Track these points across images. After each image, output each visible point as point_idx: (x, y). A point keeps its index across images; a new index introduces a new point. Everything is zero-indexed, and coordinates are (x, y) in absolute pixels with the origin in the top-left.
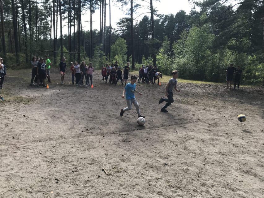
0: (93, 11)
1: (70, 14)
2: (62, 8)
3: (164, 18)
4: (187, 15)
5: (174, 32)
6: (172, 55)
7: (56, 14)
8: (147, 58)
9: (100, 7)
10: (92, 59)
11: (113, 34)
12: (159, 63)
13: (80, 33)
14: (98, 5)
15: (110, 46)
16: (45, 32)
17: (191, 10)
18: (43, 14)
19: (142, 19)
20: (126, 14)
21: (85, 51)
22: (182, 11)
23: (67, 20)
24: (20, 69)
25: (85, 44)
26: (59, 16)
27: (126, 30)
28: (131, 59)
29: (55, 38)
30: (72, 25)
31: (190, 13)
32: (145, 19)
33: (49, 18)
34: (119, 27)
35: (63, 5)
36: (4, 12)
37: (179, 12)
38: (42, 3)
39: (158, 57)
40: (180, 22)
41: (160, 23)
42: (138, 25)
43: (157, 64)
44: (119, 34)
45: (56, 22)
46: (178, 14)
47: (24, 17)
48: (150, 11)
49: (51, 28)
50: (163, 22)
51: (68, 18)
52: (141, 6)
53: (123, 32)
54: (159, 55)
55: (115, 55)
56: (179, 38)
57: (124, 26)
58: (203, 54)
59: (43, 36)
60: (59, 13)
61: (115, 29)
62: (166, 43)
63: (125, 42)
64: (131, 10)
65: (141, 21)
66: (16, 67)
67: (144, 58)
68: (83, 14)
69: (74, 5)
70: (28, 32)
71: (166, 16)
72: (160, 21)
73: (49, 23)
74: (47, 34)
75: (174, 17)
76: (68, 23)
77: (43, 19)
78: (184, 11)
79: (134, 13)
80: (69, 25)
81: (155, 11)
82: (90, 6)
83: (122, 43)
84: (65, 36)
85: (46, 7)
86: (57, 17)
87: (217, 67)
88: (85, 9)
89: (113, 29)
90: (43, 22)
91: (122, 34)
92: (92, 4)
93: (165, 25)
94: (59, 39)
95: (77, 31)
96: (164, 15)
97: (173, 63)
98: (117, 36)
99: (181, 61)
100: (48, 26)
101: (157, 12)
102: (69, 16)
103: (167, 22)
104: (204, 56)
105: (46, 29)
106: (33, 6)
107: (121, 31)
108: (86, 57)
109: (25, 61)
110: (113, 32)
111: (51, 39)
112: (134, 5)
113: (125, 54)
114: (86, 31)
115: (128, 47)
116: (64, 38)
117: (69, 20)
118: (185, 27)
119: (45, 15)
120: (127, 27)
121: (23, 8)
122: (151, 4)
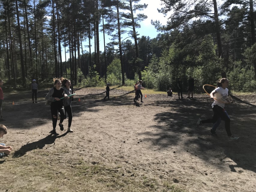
0: (90, 38)
12: (144, 79)
15: (107, 67)
20: (112, 40)
67: (136, 75)
94: (64, 62)
122: (134, 29)
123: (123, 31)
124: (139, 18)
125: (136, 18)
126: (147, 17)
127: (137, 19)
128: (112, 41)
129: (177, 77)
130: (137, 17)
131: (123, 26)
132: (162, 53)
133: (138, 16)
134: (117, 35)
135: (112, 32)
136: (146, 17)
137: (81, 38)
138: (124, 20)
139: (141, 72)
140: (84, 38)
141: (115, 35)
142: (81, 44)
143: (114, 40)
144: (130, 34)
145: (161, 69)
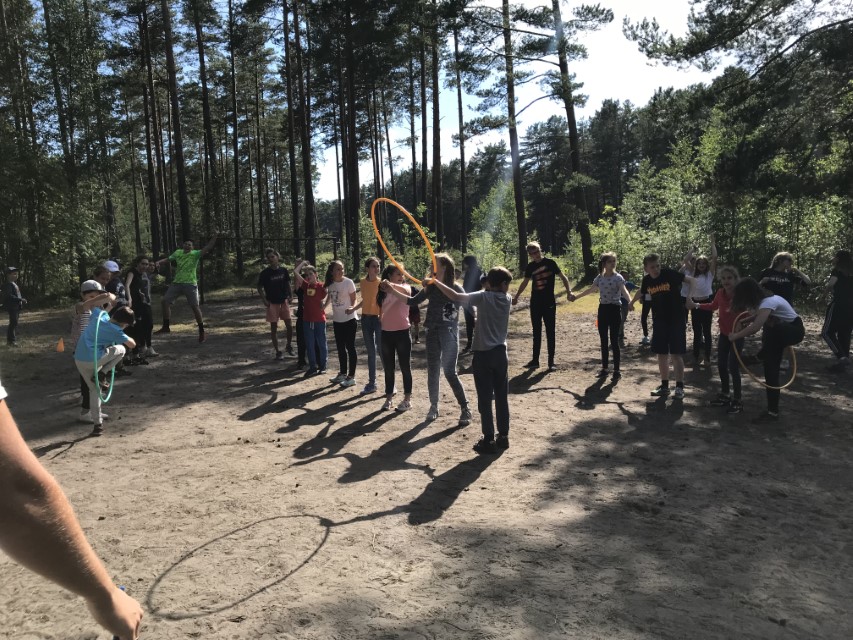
53: (540, 160)
57: (541, 140)
120: (550, 145)
122: (563, 66)
123: (521, 76)
124: (583, 24)
125: (571, 22)
126: (612, 18)
127: (575, 28)
128: (480, 115)
129: (731, 243)
130: (574, 17)
131: (519, 56)
132: (671, 151)
133: (578, 13)
134: (497, 90)
135: (482, 79)
136: (608, 16)
137: (385, 115)
138: (523, 34)
139: (590, 225)
140: (394, 115)
141: (488, 93)
142: (385, 137)
143: (485, 108)
144: (546, 85)
145: (670, 212)
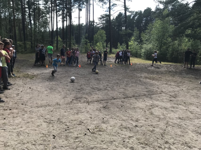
0: (80, 10)
1: (64, 12)
2: (58, 7)
3: (134, 14)
4: (153, 11)
5: (143, 25)
6: (141, 42)
7: (53, 12)
8: (121, 45)
9: (85, 6)
10: (80, 45)
11: (95, 27)
12: (131, 49)
13: (71, 26)
14: (85, 5)
15: (93, 36)
16: (45, 26)
17: (156, 7)
18: (43, 13)
19: (118, 15)
20: (106, 11)
21: (74, 40)
22: (149, 8)
23: (61, 17)
24: (27, 53)
25: (74, 34)
26: (55, 14)
27: (105, 23)
28: (109, 46)
29: (53, 30)
30: (65, 20)
31: (155, 9)
32: (120, 14)
33: (48, 16)
34: (100, 22)
35: (58, 6)
36: (15, 12)
37: (146, 9)
38: (43, 4)
39: (130, 43)
40: (147, 17)
41: (131, 18)
42: (114, 19)
43: (129, 48)
44: (100, 27)
45: (53, 18)
46: (145, 11)
47: (30, 15)
48: (124, 9)
49: (49, 23)
50: (134, 17)
51: (62, 15)
52: (117, 5)
53: (103, 25)
54: (130, 42)
55: (97, 43)
56: (146, 29)
57: (104, 20)
58: (165, 41)
59: (43, 29)
60: (55, 11)
61: (97, 23)
62: (136, 33)
63: (105, 32)
64: (110, 8)
65: (116, 16)
66: (24, 52)
67: (119, 44)
68: (73, 12)
69: (66, 5)
70: (33, 26)
71: (136, 12)
72: (132, 16)
73: (48, 19)
74: (47, 28)
75: (143, 13)
76: (62, 19)
77: (44, 16)
78: (150, 8)
79: (111, 11)
80: (62, 20)
81: (128, 9)
82: (79, 6)
83: (102, 33)
84: (60, 28)
85: (46, 8)
86: (54, 15)
87: (176, 51)
88: (74, 8)
89: (95, 23)
90: (43, 18)
91: (102, 26)
92: (80, 4)
93: (135, 19)
94: (55, 30)
95: (69, 25)
96: (134, 11)
97: (141, 48)
98: (98, 28)
99: (148, 46)
100: (47, 21)
101: (129, 9)
102: (63, 14)
103: (137, 17)
104: (166, 42)
105: (45, 24)
106: (37, 7)
107: (102, 24)
108: (75, 44)
109: (30, 47)
110: (96, 25)
111: (50, 31)
112: (111, 4)
113: (104, 42)
114: (75, 25)
115: (106, 37)
116: (59, 30)
117: (62, 16)
118: (151, 20)
119: (45, 14)
120: (106, 21)
121: (29, 8)
122: (125, 3)
132: (148, 26)
